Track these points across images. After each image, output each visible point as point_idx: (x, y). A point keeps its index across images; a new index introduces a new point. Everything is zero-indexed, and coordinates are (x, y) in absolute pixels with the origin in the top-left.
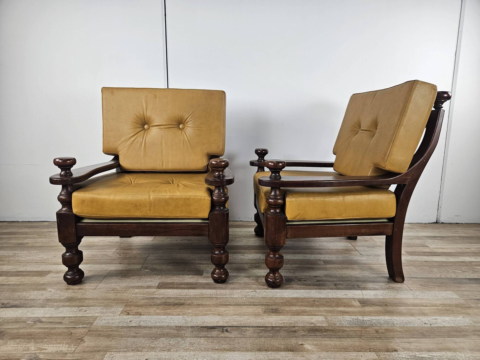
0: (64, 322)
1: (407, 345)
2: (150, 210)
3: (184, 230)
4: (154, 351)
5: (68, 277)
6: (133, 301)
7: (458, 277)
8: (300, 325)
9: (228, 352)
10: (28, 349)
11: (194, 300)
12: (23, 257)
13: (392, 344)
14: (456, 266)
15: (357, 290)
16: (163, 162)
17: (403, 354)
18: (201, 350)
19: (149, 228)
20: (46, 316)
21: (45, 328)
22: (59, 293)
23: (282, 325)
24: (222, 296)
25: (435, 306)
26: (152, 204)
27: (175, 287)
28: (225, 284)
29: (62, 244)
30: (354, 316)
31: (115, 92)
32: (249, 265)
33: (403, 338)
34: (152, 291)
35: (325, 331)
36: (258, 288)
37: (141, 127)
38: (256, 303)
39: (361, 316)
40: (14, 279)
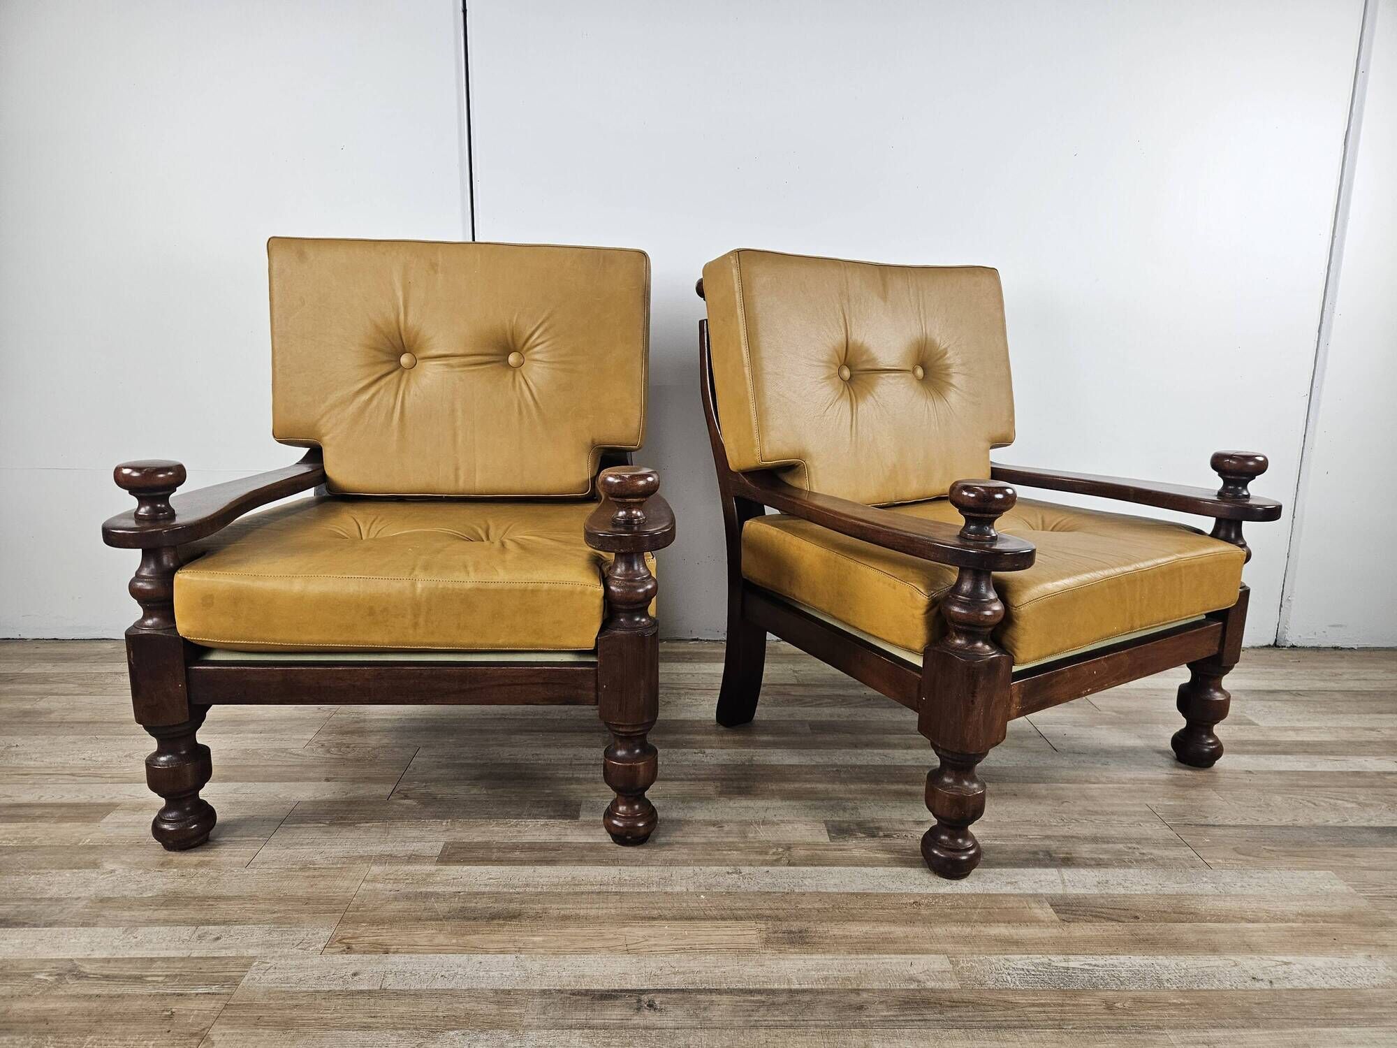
0: (152, 976)
2: (416, 625)
3: (521, 684)
5: (166, 826)
6: (364, 906)
7: (1345, 824)
8: (876, 985)
11: (551, 902)
12: (33, 756)
14: (1340, 787)
15: (1046, 866)
16: (457, 469)
19: (412, 681)
20: (97, 955)
21: (90, 997)
22: (137, 879)
23: (820, 987)
24: (636, 889)
25: (1282, 920)
26: (420, 608)
27: (494, 857)
28: (644, 848)
29: (146, 728)
30: (1038, 956)
31: (310, 252)
32: (719, 784)
33: (1190, 1027)
34: (424, 872)
35: (952, 1007)
36: (747, 860)
37: (390, 361)
38: (740, 912)
39: (1058, 954)
40: (3, 832)
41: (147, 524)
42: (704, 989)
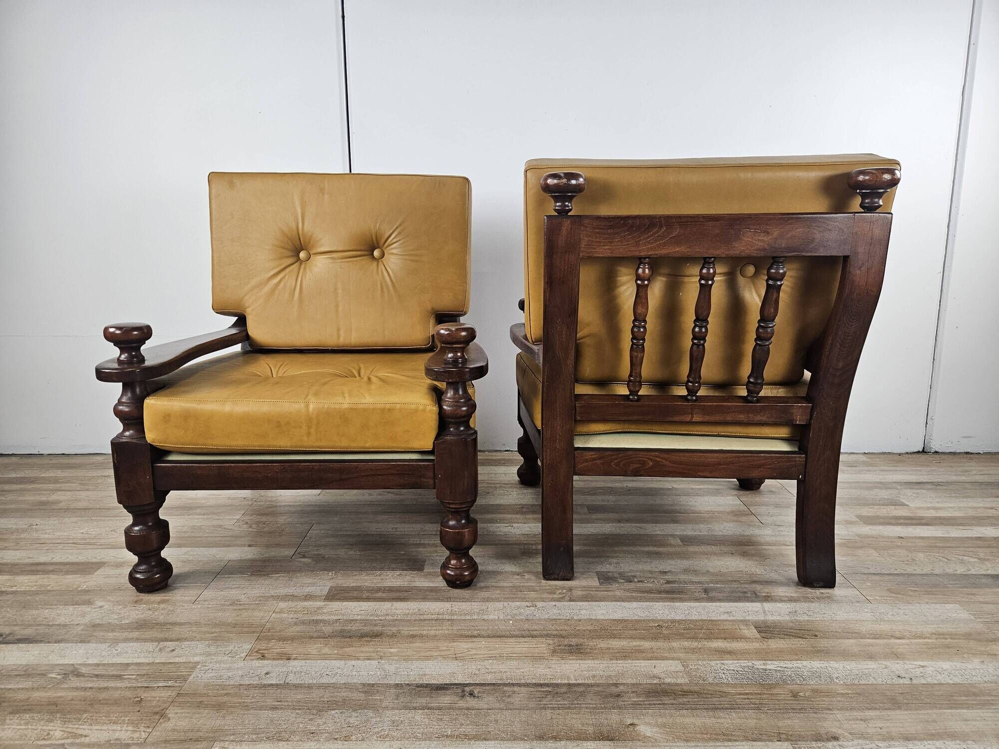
0: (128, 675)
1: (860, 726)
2: (309, 434)
3: (382, 475)
4: (315, 740)
5: (138, 576)
6: (274, 629)
7: (969, 573)
8: (630, 681)
9: (472, 742)
11: (403, 626)
12: (48, 531)
13: (827, 724)
14: (966, 548)
15: (752, 601)
16: (339, 330)
17: (851, 747)
18: (416, 737)
19: (307, 473)
20: (90, 661)
21: (85, 689)
22: (118, 611)
23: (590, 682)
24: (463, 617)
25: (921, 637)
26: (313, 422)
27: (364, 596)
28: (467, 590)
29: (125, 507)
30: (745, 661)
31: (237, 182)
32: (522, 548)
33: (852, 709)
34: (316, 606)
35: (683, 695)
36: (541, 598)
37: (292, 256)
38: (535, 632)
39: (760, 660)
40: (27, 581)
41: (126, 366)
42: (509, 683)
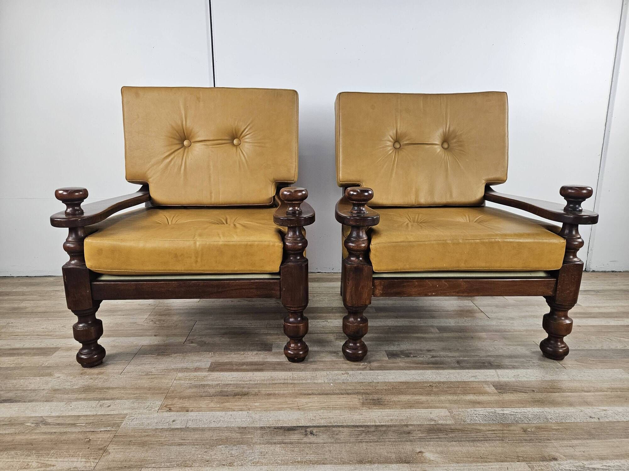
0: (80, 423)
1: (570, 451)
2: (196, 262)
3: (245, 289)
4: (210, 466)
5: (83, 357)
6: (176, 391)
7: (626, 348)
8: (415, 423)
9: (316, 466)
10: (28, 465)
11: (262, 388)
12: (20, 327)
13: (548, 450)
14: (621, 332)
15: (489, 369)
16: (211, 193)
17: (566, 464)
18: (277, 463)
19: (195, 288)
20: (53, 414)
21: (51, 433)
22: (70, 380)
23: (389, 424)
24: (301, 382)
25: (601, 391)
26: (199, 254)
27: (234, 368)
28: (303, 363)
29: (73, 311)
30: (490, 409)
31: (141, 93)
32: (335, 335)
33: (563, 439)
34: (203, 375)
35: (452, 432)
36: (351, 368)
37: (179, 144)
38: (349, 391)
39: (499, 408)
40: (7, 361)
41: (71, 216)
42: (336, 425)
